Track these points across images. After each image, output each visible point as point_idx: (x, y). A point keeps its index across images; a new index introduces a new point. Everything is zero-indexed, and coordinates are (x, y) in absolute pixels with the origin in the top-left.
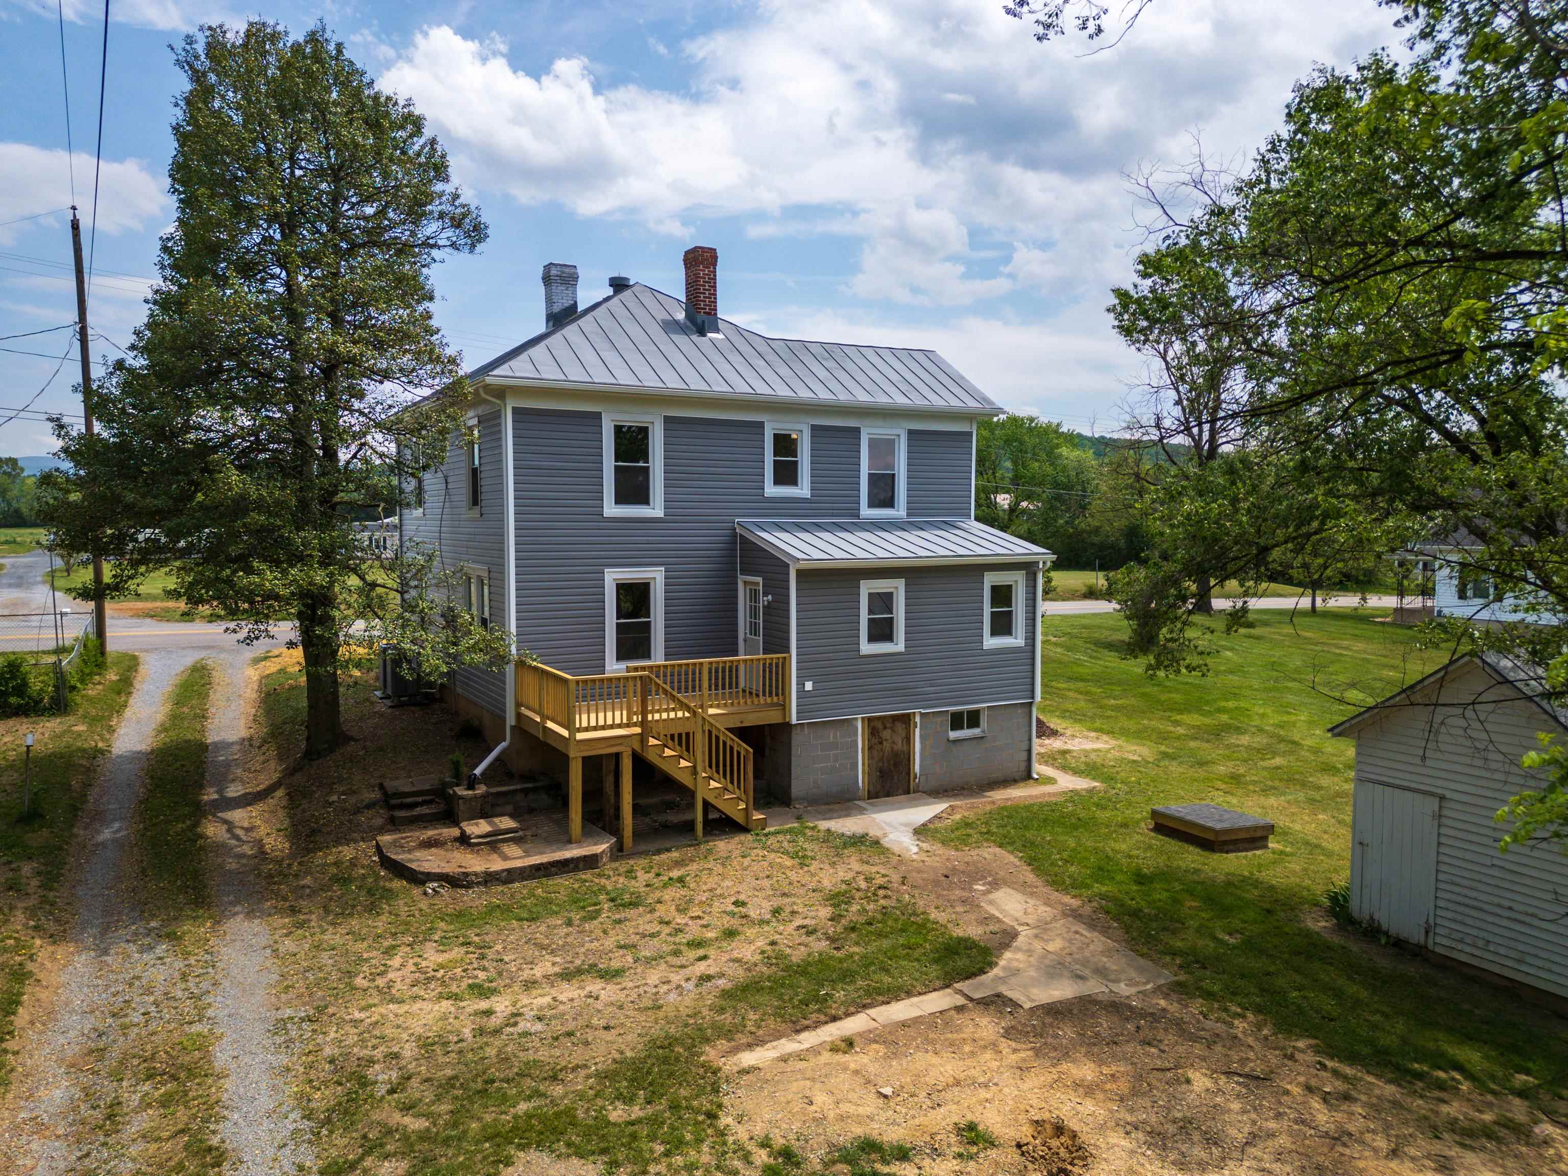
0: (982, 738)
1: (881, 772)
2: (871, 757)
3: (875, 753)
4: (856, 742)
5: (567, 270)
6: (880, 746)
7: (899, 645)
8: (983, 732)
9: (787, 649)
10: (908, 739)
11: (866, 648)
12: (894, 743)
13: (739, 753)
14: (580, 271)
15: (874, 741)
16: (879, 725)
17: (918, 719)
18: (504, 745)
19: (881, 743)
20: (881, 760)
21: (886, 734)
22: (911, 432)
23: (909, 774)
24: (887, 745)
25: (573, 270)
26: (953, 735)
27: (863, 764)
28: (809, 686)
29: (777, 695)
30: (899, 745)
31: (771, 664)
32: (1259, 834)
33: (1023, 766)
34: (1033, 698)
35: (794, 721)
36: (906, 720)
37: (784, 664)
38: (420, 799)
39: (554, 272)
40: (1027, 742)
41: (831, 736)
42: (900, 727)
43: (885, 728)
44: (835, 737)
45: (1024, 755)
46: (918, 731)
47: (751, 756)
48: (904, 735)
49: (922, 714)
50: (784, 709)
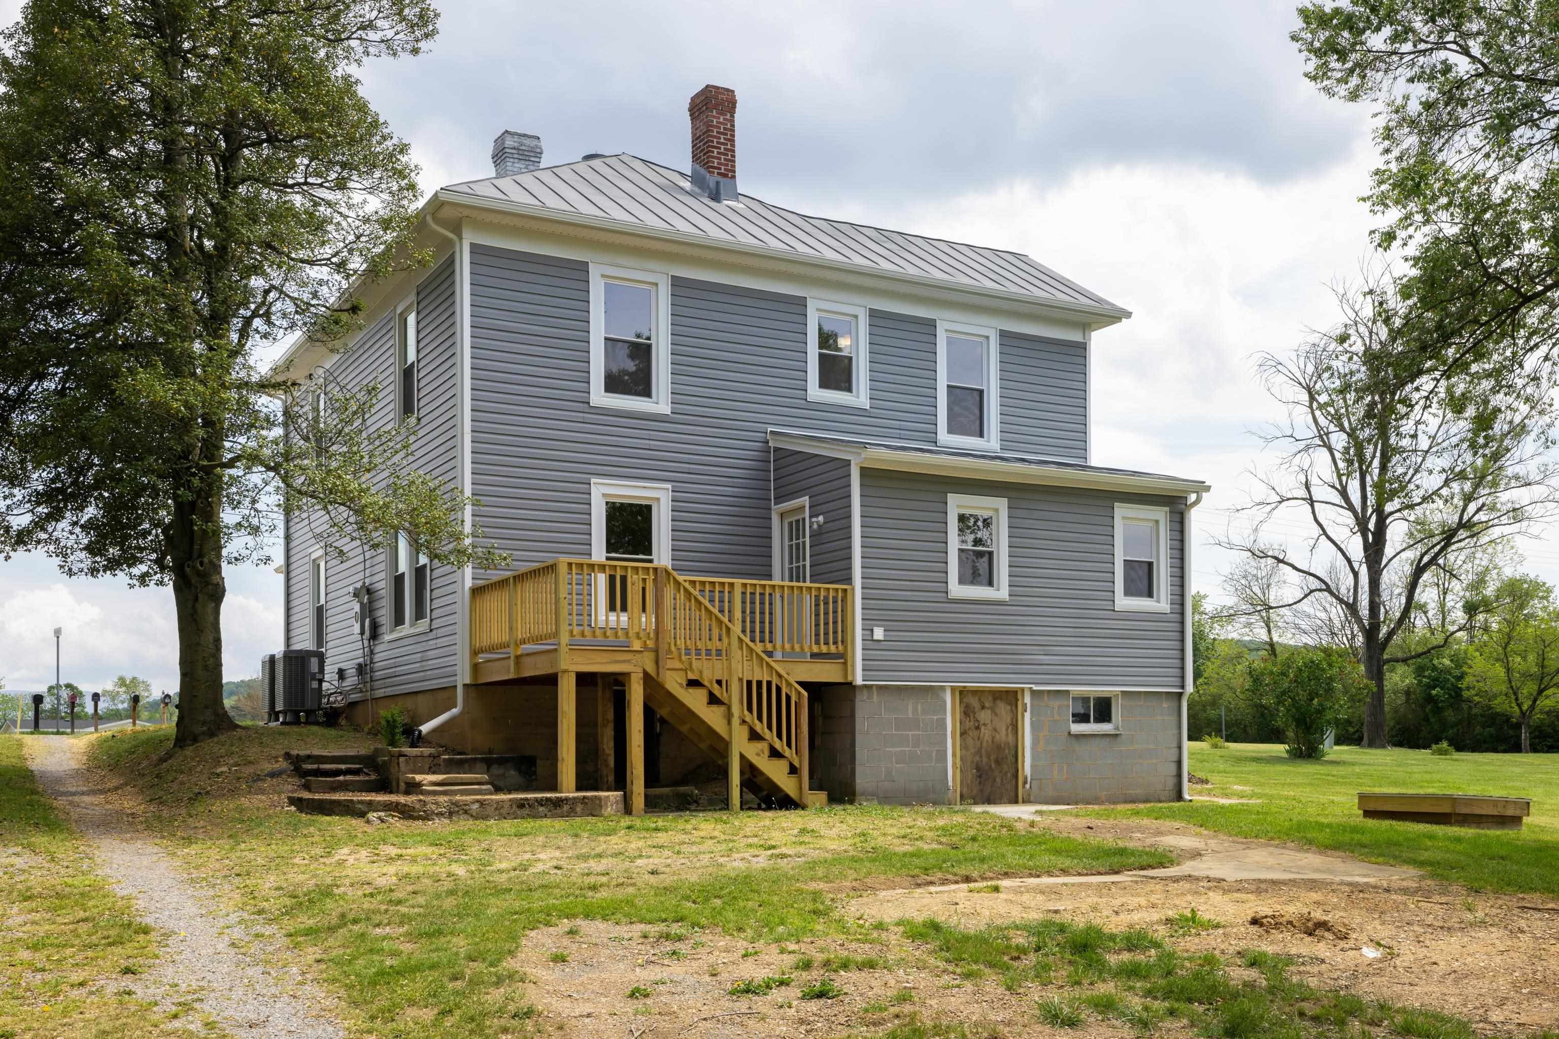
0: (1116, 735)
1: (978, 768)
2: (964, 747)
3: (970, 741)
4: (943, 722)
5: (527, 142)
6: (976, 733)
7: (1001, 591)
8: (1117, 728)
9: (849, 580)
10: (1015, 727)
11: (957, 590)
12: (995, 730)
13: (788, 698)
14: (543, 144)
15: (969, 724)
16: (974, 702)
17: (1027, 699)
18: (455, 711)
19: (978, 728)
20: (979, 752)
21: (984, 716)
22: (1003, 334)
23: (1016, 777)
24: (986, 733)
25: (534, 143)
26: (1078, 728)
27: (954, 755)
28: (879, 634)
29: (835, 643)
30: (1003, 736)
31: (826, 598)
32: (1510, 812)
33: (1171, 782)
34: (1183, 687)
35: (859, 681)
36: (1011, 697)
37: (844, 600)
38: (343, 767)
39: (509, 142)
40: (1175, 751)
41: (911, 708)
42: (1003, 708)
43: (983, 708)
44: (915, 710)
45: (1173, 768)
46: (1027, 715)
47: (805, 702)
48: (1009, 721)
49: (1033, 692)
50: (845, 663)
